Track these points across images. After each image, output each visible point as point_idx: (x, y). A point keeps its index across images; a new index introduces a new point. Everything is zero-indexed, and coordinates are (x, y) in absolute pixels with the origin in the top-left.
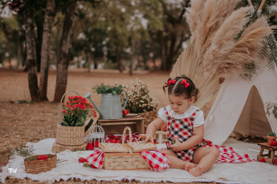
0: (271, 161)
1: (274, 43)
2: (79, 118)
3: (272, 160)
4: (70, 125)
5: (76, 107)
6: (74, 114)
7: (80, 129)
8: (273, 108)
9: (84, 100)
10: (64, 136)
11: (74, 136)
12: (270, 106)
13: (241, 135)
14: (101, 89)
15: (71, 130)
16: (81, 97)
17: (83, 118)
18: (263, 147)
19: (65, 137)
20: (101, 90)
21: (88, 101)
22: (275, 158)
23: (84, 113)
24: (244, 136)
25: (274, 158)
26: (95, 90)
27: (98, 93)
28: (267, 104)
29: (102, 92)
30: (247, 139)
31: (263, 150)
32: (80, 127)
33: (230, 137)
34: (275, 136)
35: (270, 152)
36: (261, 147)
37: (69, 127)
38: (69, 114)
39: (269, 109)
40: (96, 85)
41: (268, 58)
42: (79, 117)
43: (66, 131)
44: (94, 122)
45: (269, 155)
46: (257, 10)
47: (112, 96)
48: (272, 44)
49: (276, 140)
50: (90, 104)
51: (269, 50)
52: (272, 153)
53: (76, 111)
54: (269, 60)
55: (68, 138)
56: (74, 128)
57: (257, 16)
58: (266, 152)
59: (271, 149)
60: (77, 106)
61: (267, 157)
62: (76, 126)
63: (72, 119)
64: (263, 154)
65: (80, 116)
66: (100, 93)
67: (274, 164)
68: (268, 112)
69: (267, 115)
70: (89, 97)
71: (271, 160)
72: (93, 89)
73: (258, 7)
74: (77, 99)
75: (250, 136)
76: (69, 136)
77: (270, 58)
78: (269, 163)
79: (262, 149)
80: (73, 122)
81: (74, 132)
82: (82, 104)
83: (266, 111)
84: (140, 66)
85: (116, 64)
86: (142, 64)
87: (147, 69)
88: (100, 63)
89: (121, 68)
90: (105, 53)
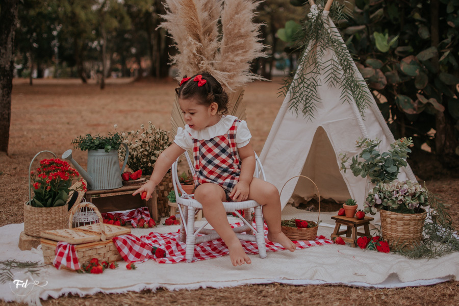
0: (353, 243)
1: (349, 62)
2: (58, 193)
3: (353, 240)
7: (61, 210)
8: (350, 162)
11: (54, 222)
12: (345, 159)
14: (87, 142)
18: (339, 222)
20: (88, 144)
22: (358, 237)
23: (66, 185)
24: (306, 199)
25: (356, 237)
26: (77, 144)
27: (82, 150)
28: (342, 157)
29: (88, 147)
30: (312, 206)
31: (340, 225)
32: (61, 207)
34: (355, 204)
35: (349, 228)
36: (336, 222)
39: (345, 162)
40: (79, 137)
41: (341, 86)
42: (59, 191)
44: (79, 196)
45: (348, 232)
46: (321, 12)
47: (105, 154)
48: (346, 63)
50: (74, 170)
51: (342, 72)
52: (353, 230)
54: (342, 88)
55: (43, 225)
57: (322, 20)
58: (343, 228)
59: (351, 225)
61: (344, 236)
64: (339, 231)
65: (61, 190)
66: (86, 149)
67: (356, 246)
68: (343, 167)
69: (342, 172)
70: (70, 158)
72: (74, 142)
73: (324, 6)
75: (314, 198)
77: (344, 85)
78: (350, 245)
79: (337, 224)
81: (53, 216)
82: (63, 172)
83: (340, 166)
84: (116, 70)
85: (75, 69)
86: (119, 66)
87: (127, 73)
88: (48, 67)
89: (84, 75)
90: (56, 50)
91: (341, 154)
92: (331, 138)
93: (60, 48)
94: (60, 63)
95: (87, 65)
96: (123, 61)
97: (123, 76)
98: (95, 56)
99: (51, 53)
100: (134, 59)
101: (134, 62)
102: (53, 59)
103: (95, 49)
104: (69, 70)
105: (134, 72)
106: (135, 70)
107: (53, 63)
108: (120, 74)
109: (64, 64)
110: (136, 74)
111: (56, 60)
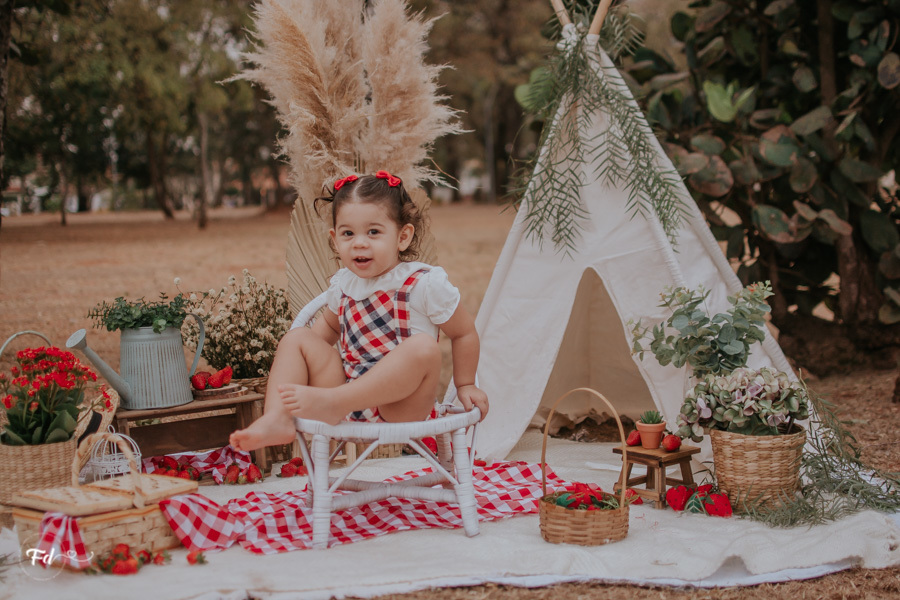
0: (657, 500)
2: (55, 416)
3: (658, 495)
4: (29, 442)
5: (43, 384)
6: (39, 407)
7: (62, 449)
8: (650, 337)
9: (67, 357)
10: (14, 476)
12: (641, 331)
13: (563, 418)
14: (119, 314)
15: (34, 457)
16: (56, 349)
17: (68, 416)
18: (633, 458)
19: (17, 480)
20: (120, 317)
21: (81, 363)
22: (668, 487)
23: (72, 399)
24: (571, 418)
25: (663, 489)
26: (99, 318)
27: (109, 329)
28: (634, 326)
29: (121, 323)
30: (584, 431)
32: (61, 444)
33: (531, 428)
34: (660, 421)
35: (651, 471)
37: (26, 448)
38: (23, 406)
39: (640, 337)
40: (102, 304)
41: (628, 184)
42: (56, 412)
43: (20, 461)
44: (103, 421)
45: (648, 480)
46: (583, 37)
47: (154, 336)
50: (86, 369)
51: (628, 156)
52: (657, 473)
53: (44, 395)
54: (629, 189)
56: (45, 449)
57: (584, 55)
58: (640, 470)
59: (653, 463)
60: (47, 380)
61: (643, 486)
62: (50, 442)
63: (33, 421)
64: (631, 477)
65: (60, 409)
66: (116, 326)
67: (664, 506)
68: (637, 348)
69: (635, 357)
70: (82, 345)
71: (655, 494)
72: (93, 316)
73: (588, 27)
74: (44, 356)
75: (591, 416)
76: (29, 476)
77: (634, 181)
78: (652, 504)
80: (39, 430)
81: (46, 463)
82: (63, 372)
83: (631, 345)
84: (232, 193)
85: (151, 192)
86: (238, 185)
87: (254, 198)
88: (99, 189)
89: (170, 204)
90: (114, 157)
91: (631, 322)
92: (612, 291)
93: (120, 151)
94: (123, 183)
95: (175, 184)
96: (245, 175)
97: (246, 203)
98: (188, 167)
99: (103, 164)
100: (265, 170)
101: (267, 177)
102: (108, 174)
103: (190, 152)
104: (139, 194)
105: (267, 196)
106: (268, 191)
107: (108, 183)
108: (240, 200)
109: (131, 183)
110: (272, 199)
111: (115, 177)
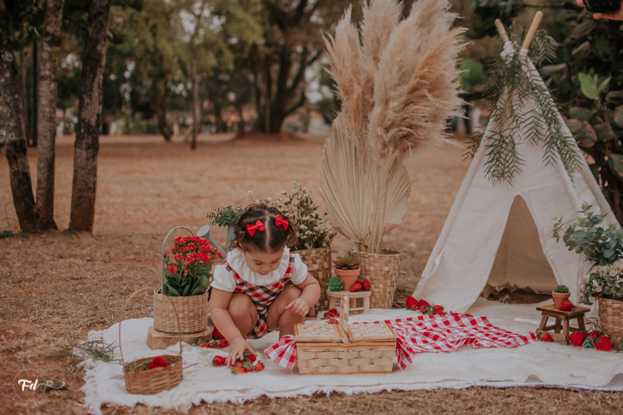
0: (564, 340)
1: (554, 113)
2: (197, 279)
3: (564, 337)
5: (193, 259)
6: (189, 273)
13: (492, 288)
14: (228, 217)
18: (546, 313)
20: (229, 219)
22: (571, 333)
23: (205, 269)
24: (497, 288)
25: (568, 333)
26: (214, 218)
27: (220, 225)
29: (229, 222)
31: (547, 318)
34: (567, 292)
35: (559, 322)
36: (542, 314)
37: (180, 298)
41: (544, 144)
42: (198, 276)
45: (557, 327)
46: (518, 50)
48: (550, 115)
49: (569, 299)
50: (217, 251)
51: (546, 127)
52: (564, 324)
54: (545, 147)
57: (519, 62)
59: (562, 317)
60: (195, 257)
64: (547, 326)
65: (200, 275)
66: (226, 224)
67: (568, 344)
70: (207, 236)
71: (561, 336)
72: (210, 216)
73: (521, 44)
75: (507, 287)
77: (548, 143)
78: (561, 342)
79: (544, 317)
80: (187, 287)
84: (208, 123)
85: (155, 121)
86: (212, 118)
87: (222, 128)
88: (116, 119)
89: (166, 131)
90: (127, 97)
92: (532, 210)
93: (133, 94)
94: (133, 115)
95: (170, 117)
96: (217, 112)
97: (218, 131)
98: (183, 104)
99: (121, 102)
100: (232, 108)
101: (233, 113)
102: (124, 109)
103: (180, 95)
104: (144, 123)
105: (232, 127)
106: (233, 123)
107: (123, 114)
108: (214, 129)
109: (138, 115)
110: (236, 127)
111: (127, 111)
